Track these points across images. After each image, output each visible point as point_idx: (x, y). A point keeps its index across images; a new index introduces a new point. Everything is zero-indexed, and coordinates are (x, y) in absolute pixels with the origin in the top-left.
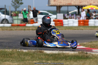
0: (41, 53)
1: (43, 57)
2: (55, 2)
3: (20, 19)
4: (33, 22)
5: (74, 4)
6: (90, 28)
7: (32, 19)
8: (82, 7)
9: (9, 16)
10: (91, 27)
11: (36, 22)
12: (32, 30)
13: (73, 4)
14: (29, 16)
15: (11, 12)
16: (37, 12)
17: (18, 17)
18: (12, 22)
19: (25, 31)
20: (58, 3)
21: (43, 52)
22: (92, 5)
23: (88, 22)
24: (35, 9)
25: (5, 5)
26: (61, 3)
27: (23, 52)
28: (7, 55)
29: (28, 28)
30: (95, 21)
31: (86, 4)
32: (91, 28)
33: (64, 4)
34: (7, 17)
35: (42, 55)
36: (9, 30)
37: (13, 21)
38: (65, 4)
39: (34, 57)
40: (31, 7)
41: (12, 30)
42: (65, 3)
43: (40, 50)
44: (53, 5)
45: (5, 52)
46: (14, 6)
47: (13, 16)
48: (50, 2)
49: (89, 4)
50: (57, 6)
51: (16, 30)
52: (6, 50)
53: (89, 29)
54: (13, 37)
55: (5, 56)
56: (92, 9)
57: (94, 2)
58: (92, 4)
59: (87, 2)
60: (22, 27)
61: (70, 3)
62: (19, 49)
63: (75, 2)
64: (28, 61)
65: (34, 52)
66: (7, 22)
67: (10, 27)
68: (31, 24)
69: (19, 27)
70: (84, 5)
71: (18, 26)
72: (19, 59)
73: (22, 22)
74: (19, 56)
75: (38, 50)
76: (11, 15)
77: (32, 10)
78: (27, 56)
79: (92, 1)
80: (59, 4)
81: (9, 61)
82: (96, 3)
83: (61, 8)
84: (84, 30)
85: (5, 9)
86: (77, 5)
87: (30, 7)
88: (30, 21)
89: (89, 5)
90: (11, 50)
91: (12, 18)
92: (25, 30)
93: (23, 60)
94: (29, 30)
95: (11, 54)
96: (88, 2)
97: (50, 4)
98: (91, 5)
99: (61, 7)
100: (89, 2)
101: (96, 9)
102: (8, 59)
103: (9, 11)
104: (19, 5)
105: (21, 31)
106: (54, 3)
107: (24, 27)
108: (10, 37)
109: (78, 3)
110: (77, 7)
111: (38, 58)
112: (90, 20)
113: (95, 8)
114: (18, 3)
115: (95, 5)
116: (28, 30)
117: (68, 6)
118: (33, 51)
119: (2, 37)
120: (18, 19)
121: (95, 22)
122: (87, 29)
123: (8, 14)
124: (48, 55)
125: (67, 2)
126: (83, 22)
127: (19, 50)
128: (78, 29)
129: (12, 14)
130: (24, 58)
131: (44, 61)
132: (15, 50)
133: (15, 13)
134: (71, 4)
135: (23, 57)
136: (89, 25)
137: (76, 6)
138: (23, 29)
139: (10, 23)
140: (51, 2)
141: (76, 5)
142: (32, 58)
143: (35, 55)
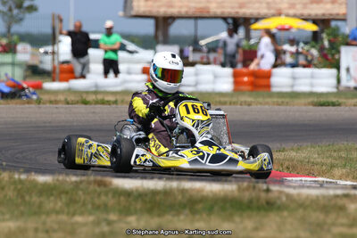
0: (103, 189)
1: (111, 201)
2: (150, 3)
3: (20, 65)
4: (67, 73)
5: (219, 12)
6: (275, 100)
7: (64, 63)
8: (246, 21)
10: (281, 95)
11: (83, 76)
12: (68, 103)
13: (215, 13)
14: (53, 53)
17: (13, 58)
19: (41, 105)
20: (159, 7)
21: (111, 183)
22: (283, 17)
23: (269, 76)
24: (80, 27)
26: (172, 6)
27: (35, 184)
29: (53, 98)
30: (293, 73)
31: (264, 11)
32: (280, 100)
33: (183, 11)
35: (106, 195)
38: (187, 12)
39: (75, 202)
40: (61, 20)
42: (187, 6)
43: (99, 178)
44: (138, 14)
48: (132, 1)
49: (272, 11)
50: (156, 18)
53: (274, 103)
57: (292, 6)
58: (284, 12)
59: (264, 5)
61: (203, 8)
62: (20, 173)
64: (53, 217)
65: (76, 182)
68: (61, 80)
70: (255, 16)
72: (22, 208)
73: (29, 73)
74: (23, 197)
75: (92, 178)
77: (64, 31)
78: (52, 198)
79: (285, 1)
80: (162, 10)
82: (299, 10)
83: (169, 24)
84: (253, 107)
86: (230, 13)
88: (57, 71)
89: (274, 15)
92: (39, 102)
93: (38, 211)
94: (56, 102)
96: (268, 4)
97: (132, 8)
98: (279, 14)
99: (170, 21)
100: (272, 5)
105: (27, 105)
106: (145, 6)
109: (231, 9)
110: (230, 21)
111: (90, 206)
112: (275, 71)
114: (20, 6)
115: (295, 16)
116: (51, 102)
117: (196, 18)
118: (74, 179)
120: (13, 64)
121: (294, 78)
122: (267, 103)
124: (128, 194)
125: (193, 5)
126: (252, 79)
127: (23, 177)
128: (235, 103)
130: (40, 206)
131: (113, 217)
132: (5, 175)
134: (208, 12)
135: (35, 199)
136: (274, 89)
137: (225, 19)
140: (135, 4)
141: (226, 15)
142: (68, 205)
143: (80, 193)
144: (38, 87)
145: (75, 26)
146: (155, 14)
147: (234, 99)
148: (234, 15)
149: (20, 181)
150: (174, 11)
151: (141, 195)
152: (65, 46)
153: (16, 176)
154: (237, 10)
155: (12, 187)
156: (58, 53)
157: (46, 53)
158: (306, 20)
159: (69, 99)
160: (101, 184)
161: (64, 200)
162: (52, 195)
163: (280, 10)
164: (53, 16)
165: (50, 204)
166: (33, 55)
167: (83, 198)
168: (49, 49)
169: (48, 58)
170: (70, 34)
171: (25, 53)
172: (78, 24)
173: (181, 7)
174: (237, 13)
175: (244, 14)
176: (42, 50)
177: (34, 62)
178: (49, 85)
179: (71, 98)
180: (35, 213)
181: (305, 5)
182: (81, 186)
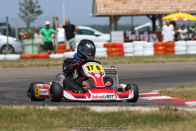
0: (85, 112)
1: (89, 119)
2: (106, 8)
3: (36, 45)
4: (63, 49)
5: (145, 12)
6: (177, 59)
7: (60, 43)
8: (160, 16)
9: (15, 39)
10: (181, 56)
13: (143, 12)
15: (20, 30)
18: (22, 50)
19: (49, 67)
20: (111, 10)
21: (89, 109)
22: (180, 13)
23: (173, 46)
25: (7, 18)
26: (119, 10)
27: (48, 111)
28: (16, 117)
29: (55, 63)
31: (169, 10)
32: (180, 59)
33: (125, 12)
34: (12, 40)
35: (87, 116)
36: (17, 67)
37: (23, 48)
38: (127, 12)
39: (71, 120)
41: (23, 66)
42: (127, 9)
43: (83, 106)
44: (101, 14)
45: (13, 111)
46: (25, 19)
47: (22, 38)
48: (96, 8)
49: (174, 10)
50: (110, 16)
51: (31, 66)
52: (15, 107)
53: (177, 61)
54: (25, 80)
55: (14, 119)
56: (181, 19)
57: (185, 7)
58: (181, 10)
59: (170, 7)
60: (42, 60)
61: (135, 10)
63: (146, 6)
65: (70, 109)
67: (17, 61)
68: (60, 52)
69: (36, 59)
70: (165, 13)
71: (34, 57)
72: (41, 124)
73: (41, 49)
74: (41, 119)
75: (79, 107)
76: (20, 38)
78: (57, 119)
79: (181, 4)
80: (113, 12)
81: (20, 129)
82: (189, 9)
83: (117, 20)
84: (166, 63)
85: (7, 24)
86: (151, 12)
87: (56, 20)
88: (57, 47)
89: (174, 12)
90: (23, 107)
91: (22, 42)
92: (48, 65)
94: (57, 65)
95: (24, 115)
96: (171, 6)
97: (97, 11)
98: (178, 12)
99: (118, 18)
100: (173, 7)
101: (189, 20)
102: (19, 125)
103: (14, 29)
105: (41, 67)
106: (104, 10)
107: (47, 59)
108: (20, 80)
109: (151, 9)
110: (151, 17)
111: (78, 122)
112: (177, 43)
113: (187, 17)
114: (32, 12)
115: (186, 12)
116: (54, 65)
117: (132, 15)
118: (69, 107)
119: (4, 81)
120: (33, 45)
121: (187, 46)
122: (173, 61)
123: (14, 36)
124: (99, 115)
125: (130, 8)
126: (164, 48)
127: (41, 107)
128: (156, 62)
129: (22, 34)
130: (51, 123)
132: (31, 107)
133: (26, 33)
134: (139, 12)
135: (48, 119)
136: (176, 53)
137: (148, 15)
138: (45, 63)
139: (17, 53)
140: (98, 9)
142: (66, 122)
143: (73, 115)
144: (47, 57)
145: (66, 23)
146: (109, 14)
147: (155, 60)
149: (40, 110)
150: (119, 12)
151: (106, 115)
152: (61, 34)
153: (37, 107)
154: (154, 10)
155: (35, 113)
156: (57, 38)
158: (192, 14)
160: (84, 110)
161: (64, 119)
162: (57, 117)
163: (178, 9)
164: (54, 17)
165: (56, 123)
167: (74, 118)
171: (39, 39)
172: (67, 21)
173: (123, 10)
174: (154, 12)
175: (159, 12)
178: (53, 56)
180: (49, 127)
181: (192, 6)
182: (73, 111)
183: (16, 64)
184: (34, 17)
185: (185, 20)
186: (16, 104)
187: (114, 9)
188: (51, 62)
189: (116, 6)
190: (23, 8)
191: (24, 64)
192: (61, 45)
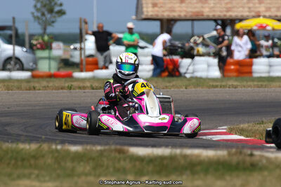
0: (121, 155)
1: (127, 164)
2: (156, 9)
3: (54, 59)
4: (92, 64)
5: (211, 15)
6: (256, 83)
7: (91, 56)
8: (232, 22)
9: (25, 49)
10: (261, 79)
12: (93, 89)
13: (208, 16)
14: (81, 49)
15: (31, 36)
16: (109, 37)
17: (50, 53)
18: (34, 66)
19: (72, 91)
20: (163, 11)
21: (128, 151)
22: (261, 18)
23: (251, 65)
25: (14, 18)
26: (174, 11)
27: (68, 152)
28: (23, 160)
29: (81, 85)
30: (269, 62)
31: (246, 14)
32: (260, 83)
33: (183, 14)
34: (19, 51)
35: (125, 160)
36: (27, 90)
37: (35, 62)
38: (185, 16)
39: (102, 166)
40: (86, 23)
41: (34, 88)
42: (186, 11)
43: (118, 147)
44: (149, 17)
45: (19, 152)
46: (41, 21)
47: (35, 48)
48: (142, 8)
49: (253, 14)
50: (161, 20)
51: (45, 88)
52: (21, 146)
53: (255, 86)
54: (37, 108)
55: (20, 163)
56: (262, 27)
57: (268, 9)
58: (262, 14)
59: (246, 9)
60: (63, 80)
61: (198, 12)
62: (57, 144)
63: (213, 7)
64: (83, 178)
65: (101, 150)
66: (18, 66)
67: (27, 81)
68: (88, 70)
69: (53, 79)
70: (239, 17)
71: (51, 76)
72: (58, 171)
73: (62, 65)
74: (59, 163)
75: (113, 147)
76: (32, 48)
77: (90, 32)
78: (82, 163)
79: (263, 5)
80: (166, 14)
81: (28, 177)
82: (274, 12)
83: (173, 25)
84: (239, 89)
85: (13, 28)
86: (219, 16)
87: (83, 24)
88: (84, 63)
89: (254, 17)
90: (34, 146)
91: (34, 54)
92: (70, 88)
93: (71, 174)
94: (84, 88)
95: (35, 157)
96: (250, 8)
97: (142, 13)
98: (259, 16)
99: (172, 22)
100: (252, 9)
101: (273, 29)
102: (27, 171)
103: (23, 35)
104: (55, 17)
105: (61, 91)
106: (152, 11)
107: (68, 79)
108: (31, 108)
109: (220, 12)
110: (220, 22)
111: (111, 169)
112: (255, 60)
113: (271, 24)
114: (51, 11)
115: (270, 17)
116: (80, 88)
117: (193, 20)
118: (99, 148)
119: (7, 109)
120: (49, 58)
121: (270, 66)
122: (250, 86)
123: (22, 44)
124: (141, 159)
125: (189, 10)
126: (238, 67)
127: (59, 147)
128: (224, 86)
129: (34, 42)
130: (73, 169)
131: (130, 177)
132: (45, 146)
133: (40, 41)
134: (203, 15)
135: (69, 164)
136: (255, 75)
137: (215, 20)
138: (67, 85)
139: (28, 70)
140: (145, 9)
141: (214, 18)
142: (94, 168)
143: (105, 159)
144: (70, 76)
145: (98, 27)
146: (160, 17)
147: (224, 84)
148: (222, 17)
149: (57, 150)
150: (175, 15)
151: (151, 160)
152: (90, 43)
153: (54, 147)
154: (225, 13)
155: (50, 156)
156: (84, 49)
157: (75, 49)
158: (279, 20)
159: (94, 86)
160: (120, 152)
161: (91, 164)
162: (82, 160)
163: (259, 12)
164: (81, 19)
165: (80, 169)
166: (65, 51)
167: (106, 163)
168: (78, 45)
169: (77, 53)
170: (94, 34)
171: (58, 50)
173: (181, 11)
174: (225, 15)
175: (231, 16)
176: (72, 47)
177: (66, 56)
178: (77, 74)
179: (96, 84)
180: (69, 176)
181: (278, 9)
182: (105, 154)
183: (24, 85)
184: (53, 19)
185: (269, 28)
186: (23, 142)
187: (167, 11)
188: (75, 84)
189: (169, 5)
190: (39, 5)
191: (37, 85)
192: (90, 59)
